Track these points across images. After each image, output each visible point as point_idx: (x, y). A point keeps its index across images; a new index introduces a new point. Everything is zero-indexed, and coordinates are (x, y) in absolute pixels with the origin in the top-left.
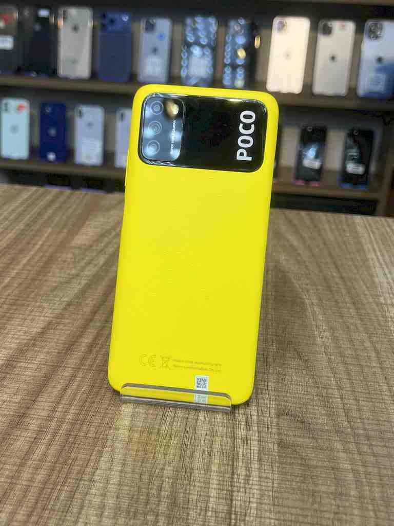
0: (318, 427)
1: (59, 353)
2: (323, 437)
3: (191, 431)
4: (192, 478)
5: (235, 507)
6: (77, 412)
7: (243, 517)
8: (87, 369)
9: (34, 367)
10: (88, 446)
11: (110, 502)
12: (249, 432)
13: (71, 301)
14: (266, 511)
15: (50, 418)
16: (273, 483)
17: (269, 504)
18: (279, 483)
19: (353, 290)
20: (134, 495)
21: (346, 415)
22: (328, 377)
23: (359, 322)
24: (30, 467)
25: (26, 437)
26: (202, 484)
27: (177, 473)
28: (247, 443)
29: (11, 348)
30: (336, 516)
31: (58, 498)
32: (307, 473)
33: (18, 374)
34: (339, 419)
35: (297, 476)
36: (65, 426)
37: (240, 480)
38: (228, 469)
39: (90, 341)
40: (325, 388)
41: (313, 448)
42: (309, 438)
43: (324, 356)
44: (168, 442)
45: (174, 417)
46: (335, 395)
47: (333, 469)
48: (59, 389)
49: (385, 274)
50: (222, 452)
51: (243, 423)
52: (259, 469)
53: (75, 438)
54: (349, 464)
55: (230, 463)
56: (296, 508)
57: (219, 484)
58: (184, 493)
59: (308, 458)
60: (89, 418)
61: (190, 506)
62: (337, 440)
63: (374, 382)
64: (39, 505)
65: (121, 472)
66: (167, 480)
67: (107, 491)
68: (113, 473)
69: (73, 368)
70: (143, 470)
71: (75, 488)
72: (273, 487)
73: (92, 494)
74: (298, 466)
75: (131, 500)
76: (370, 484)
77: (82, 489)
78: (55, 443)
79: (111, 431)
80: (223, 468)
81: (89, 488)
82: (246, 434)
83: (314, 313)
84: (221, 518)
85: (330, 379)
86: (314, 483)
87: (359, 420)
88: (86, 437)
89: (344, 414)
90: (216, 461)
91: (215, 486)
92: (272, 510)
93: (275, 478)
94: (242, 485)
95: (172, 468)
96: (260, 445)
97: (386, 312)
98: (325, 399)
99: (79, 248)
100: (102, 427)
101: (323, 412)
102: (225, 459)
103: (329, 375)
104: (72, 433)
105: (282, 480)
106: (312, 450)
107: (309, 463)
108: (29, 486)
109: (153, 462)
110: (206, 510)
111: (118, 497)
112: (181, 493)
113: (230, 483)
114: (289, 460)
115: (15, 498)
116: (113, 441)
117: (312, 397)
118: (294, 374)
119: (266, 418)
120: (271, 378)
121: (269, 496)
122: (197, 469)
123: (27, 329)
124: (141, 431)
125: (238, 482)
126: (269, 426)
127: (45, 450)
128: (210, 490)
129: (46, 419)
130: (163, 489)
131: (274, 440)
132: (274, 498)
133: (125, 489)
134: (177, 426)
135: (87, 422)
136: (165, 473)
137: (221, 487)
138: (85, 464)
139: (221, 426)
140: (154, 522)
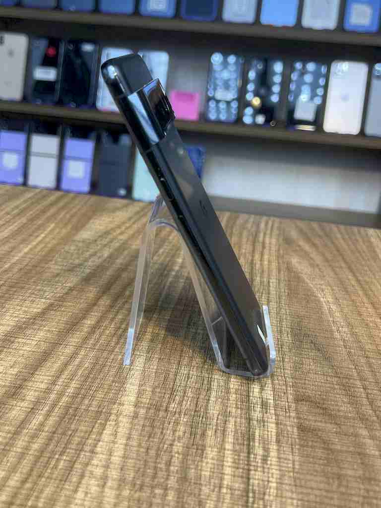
0: (341, 413)
1: (59, 332)
2: (346, 424)
3: (202, 410)
4: (205, 455)
5: (253, 486)
6: (78, 386)
7: (262, 496)
8: (90, 348)
9: (33, 343)
10: (90, 418)
11: (114, 474)
12: (265, 414)
13: (74, 287)
14: (286, 490)
15: (48, 391)
16: (294, 465)
17: (290, 485)
18: (300, 465)
19: (371, 292)
20: (139, 469)
21: (371, 403)
22: (349, 368)
24: (25, 436)
25: (22, 407)
26: (215, 461)
27: (187, 449)
28: (264, 426)
29: (8, 325)
30: (366, 500)
31: (56, 467)
32: (330, 457)
33: (15, 349)
34: (363, 408)
35: (320, 459)
36: (65, 399)
37: (257, 460)
38: (243, 449)
39: (93, 323)
40: (346, 378)
41: (336, 434)
42: (331, 423)
43: (344, 349)
44: (178, 420)
45: (184, 396)
46: (357, 385)
47: (359, 454)
48: (59, 365)
50: (236, 432)
51: (259, 406)
52: (278, 450)
53: (76, 410)
54: (376, 450)
55: (245, 443)
56: (321, 490)
57: (233, 463)
58: (195, 469)
60: (91, 392)
61: (202, 482)
62: (362, 427)
64: (35, 473)
65: (126, 445)
66: (177, 455)
67: (111, 463)
68: (117, 446)
69: (75, 346)
70: (149, 444)
71: (75, 458)
72: (294, 468)
73: (93, 465)
74: (319, 449)
75: (137, 473)
77: (83, 457)
78: (54, 414)
79: (116, 406)
80: (237, 447)
81: (91, 459)
82: (262, 416)
83: (330, 311)
84: (238, 495)
85: (350, 370)
86: (339, 467)
88: (87, 410)
89: (368, 403)
90: (230, 440)
92: (294, 490)
93: (295, 459)
94: (259, 465)
95: (181, 444)
96: (278, 428)
98: (347, 389)
99: (83, 241)
100: (105, 401)
101: (345, 400)
102: (240, 438)
103: (350, 366)
104: (73, 406)
105: (304, 462)
106: (335, 435)
107: (333, 447)
108: (24, 453)
109: (161, 437)
110: (220, 487)
111: (122, 469)
112: (192, 469)
113: (246, 462)
114: (310, 443)
115: (9, 464)
116: (117, 416)
117: (332, 386)
118: (312, 364)
119: (284, 403)
120: (287, 366)
121: (290, 477)
122: (210, 446)
123: (26, 309)
124: (147, 408)
125: (255, 462)
126: (287, 411)
127: (42, 420)
128: (224, 467)
129: (45, 391)
130: (172, 464)
131: (293, 424)
132: (295, 479)
133: (131, 462)
134: (187, 404)
135: (89, 396)
136: (175, 449)
137: (237, 466)
138: (87, 436)
139: (235, 408)
140: (163, 496)
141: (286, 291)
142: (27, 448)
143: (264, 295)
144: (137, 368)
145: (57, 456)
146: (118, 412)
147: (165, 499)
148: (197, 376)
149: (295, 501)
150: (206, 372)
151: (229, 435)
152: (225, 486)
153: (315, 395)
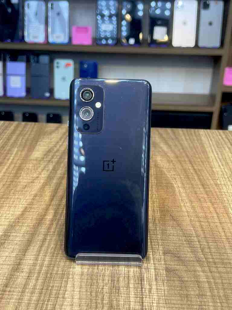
0: (187, 259)
1: (33, 226)
2: (190, 265)
4: (120, 292)
8: (52, 235)
10: (59, 278)
12: (148, 264)
15: (34, 265)
16: (164, 292)
18: (168, 292)
19: (202, 177)
21: (202, 251)
23: (206, 196)
24: (28, 293)
25: (23, 276)
26: (125, 295)
27: (111, 290)
28: (148, 271)
30: (200, 307)
32: (182, 285)
33: (12, 240)
34: (198, 254)
35: (178, 287)
39: (51, 217)
40: (189, 236)
42: (182, 265)
43: (188, 218)
46: (195, 240)
47: (197, 281)
48: (37, 247)
49: (219, 166)
50: (134, 277)
52: (156, 284)
54: (205, 278)
59: (182, 276)
60: (57, 263)
61: (120, 308)
62: (198, 266)
63: (217, 231)
68: (76, 292)
69: (44, 234)
74: (177, 281)
75: (87, 307)
76: (218, 289)
78: (40, 278)
81: (63, 301)
82: (147, 266)
85: (191, 231)
86: (187, 290)
87: (209, 254)
88: (57, 274)
89: (201, 251)
90: (132, 282)
91: (133, 296)
93: (165, 289)
97: (221, 189)
98: (190, 243)
101: (189, 250)
102: (137, 280)
103: (191, 229)
106: (184, 272)
109: (97, 285)
119: (158, 256)
126: (160, 261)
127: (35, 282)
129: (33, 265)
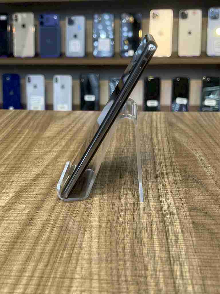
3: (137, 220)
5: (172, 255)
6: (65, 216)
7: (178, 259)
9: (33, 196)
11: (95, 257)
14: (191, 255)
17: (192, 252)
29: (16, 188)
31: (62, 257)
37: (172, 242)
41: (215, 225)
45: (125, 215)
51: (168, 215)
55: (164, 234)
58: (139, 250)
64: (51, 261)
66: (127, 244)
67: (92, 252)
71: (72, 252)
72: (193, 244)
77: (76, 250)
79: (88, 223)
80: (160, 237)
83: (202, 161)
84: (165, 260)
94: (174, 244)
96: (181, 225)
99: (48, 138)
100: (82, 222)
104: (64, 226)
105: (198, 240)
107: (213, 231)
108: (43, 252)
110: (154, 257)
111: (99, 254)
112: (137, 250)
113: (166, 244)
114: (200, 231)
115: (36, 259)
116: (90, 228)
117: (209, 201)
118: (195, 190)
120: (181, 193)
121: (192, 248)
122: (145, 238)
123: (24, 179)
124: (106, 223)
125: (171, 243)
128: (155, 247)
130: (125, 249)
131: (189, 222)
132: (195, 249)
133: (103, 250)
134: (128, 218)
135: (72, 220)
136: (126, 241)
137: (161, 246)
138: (75, 240)
139: (155, 217)
140: (124, 265)
141: (174, 153)
142: (44, 249)
143: (162, 156)
144: (96, 203)
145: (61, 252)
146: (90, 227)
147: (125, 266)
148: (131, 203)
149: (196, 260)
150: (135, 201)
151: (154, 231)
152: (157, 256)
153: (200, 206)
